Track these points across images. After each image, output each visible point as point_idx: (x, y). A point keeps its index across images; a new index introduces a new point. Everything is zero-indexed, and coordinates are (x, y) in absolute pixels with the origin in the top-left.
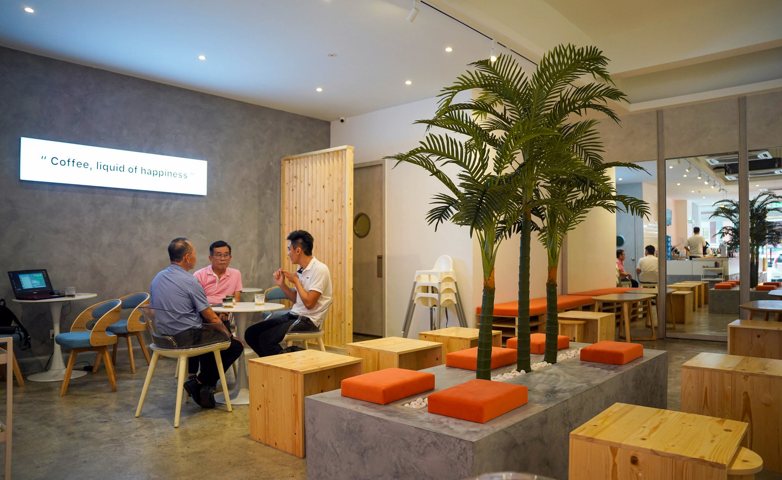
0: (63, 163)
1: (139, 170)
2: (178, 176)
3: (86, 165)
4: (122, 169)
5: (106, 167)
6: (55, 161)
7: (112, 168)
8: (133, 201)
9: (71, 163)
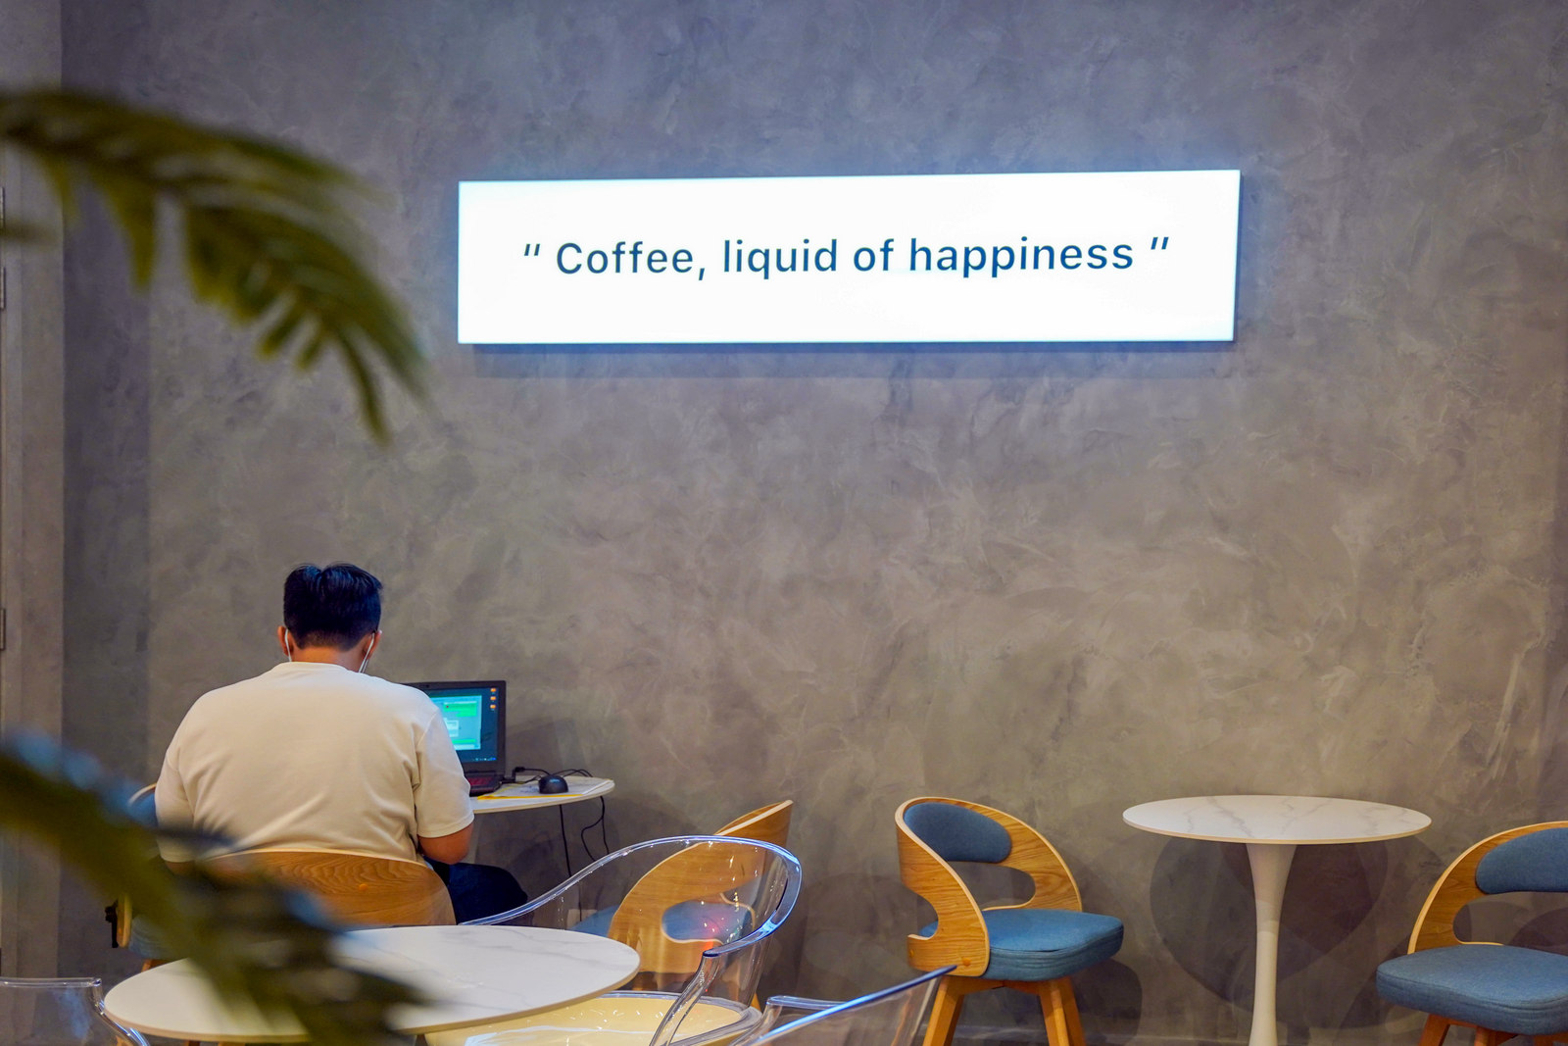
0: (599, 262)
1: (900, 255)
2: (1086, 258)
3: (681, 260)
4: (825, 261)
5: (758, 261)
6: (570, 259)
7: (786, 262)
8: (893, 394)
9: (627, 260)
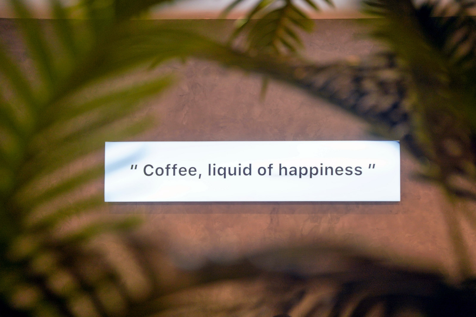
0: (160, 172)
1: (275, 170)
2: (345, 171)
3: (192, 171)
4: (247, 171)
5: (222, 171)
6: (149, 170)
7: (232, 172)
8: (272, 220)
9: (171, 171)
